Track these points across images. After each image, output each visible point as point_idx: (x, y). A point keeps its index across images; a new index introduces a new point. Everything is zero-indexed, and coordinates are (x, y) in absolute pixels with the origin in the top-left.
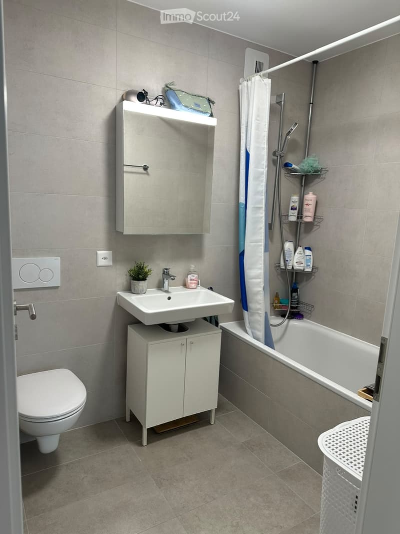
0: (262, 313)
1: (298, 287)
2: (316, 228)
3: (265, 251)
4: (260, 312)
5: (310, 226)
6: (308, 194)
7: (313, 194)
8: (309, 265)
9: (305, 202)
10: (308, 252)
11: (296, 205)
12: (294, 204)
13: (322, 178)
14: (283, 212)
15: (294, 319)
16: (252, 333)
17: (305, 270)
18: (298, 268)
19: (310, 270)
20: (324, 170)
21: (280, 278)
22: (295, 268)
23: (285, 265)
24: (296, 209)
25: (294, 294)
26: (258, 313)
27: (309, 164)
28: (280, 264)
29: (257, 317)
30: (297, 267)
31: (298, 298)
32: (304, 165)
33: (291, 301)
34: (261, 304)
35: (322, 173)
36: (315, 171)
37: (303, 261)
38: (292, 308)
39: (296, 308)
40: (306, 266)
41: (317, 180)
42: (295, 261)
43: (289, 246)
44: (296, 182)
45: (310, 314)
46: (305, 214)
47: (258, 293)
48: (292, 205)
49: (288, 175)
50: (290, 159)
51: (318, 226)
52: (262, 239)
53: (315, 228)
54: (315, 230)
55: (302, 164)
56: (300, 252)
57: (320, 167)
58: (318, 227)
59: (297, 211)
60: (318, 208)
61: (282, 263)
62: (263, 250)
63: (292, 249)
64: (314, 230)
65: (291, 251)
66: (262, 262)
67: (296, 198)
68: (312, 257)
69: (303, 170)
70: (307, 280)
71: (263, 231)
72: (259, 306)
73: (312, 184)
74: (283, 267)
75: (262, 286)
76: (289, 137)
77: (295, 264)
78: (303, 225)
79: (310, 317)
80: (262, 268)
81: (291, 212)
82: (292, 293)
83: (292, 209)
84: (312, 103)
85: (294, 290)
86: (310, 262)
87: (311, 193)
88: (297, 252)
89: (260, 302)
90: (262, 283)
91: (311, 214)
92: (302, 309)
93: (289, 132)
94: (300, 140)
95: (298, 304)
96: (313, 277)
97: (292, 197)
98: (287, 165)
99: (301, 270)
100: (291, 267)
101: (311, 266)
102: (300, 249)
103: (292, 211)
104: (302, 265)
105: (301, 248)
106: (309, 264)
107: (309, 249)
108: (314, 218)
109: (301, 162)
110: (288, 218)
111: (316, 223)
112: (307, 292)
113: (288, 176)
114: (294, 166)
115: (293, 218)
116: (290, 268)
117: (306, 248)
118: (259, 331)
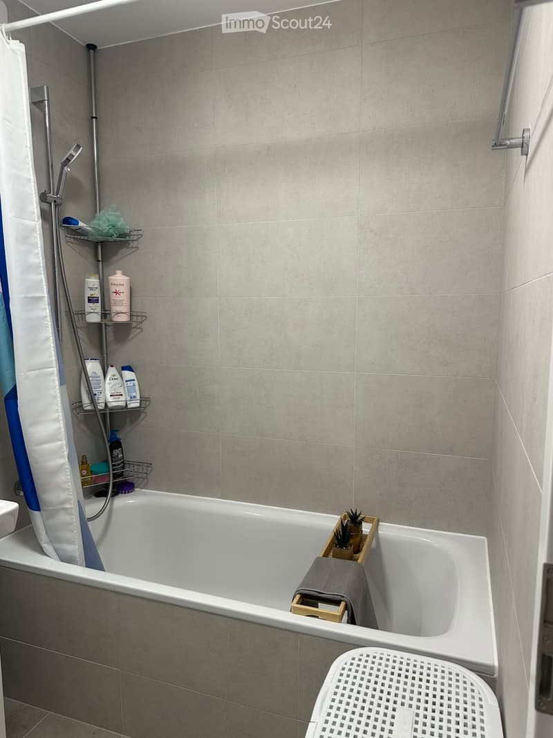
0: (72, 506)
1: (118, 437)
2: (136, 333)
3: (61, 384)
4: (67, 506)
5: (123, 331)
6: (115, 274)
7: (124, 274)
8: (135, 397)
9: (113, 289)
10: (128, 375)
11: (97, 293)
12: (92, 292)
13: (132, 247)
14: (74, 308)
15: (120, 495)
16: (56, 550)
17: (129, 406)
18: (115, 404)
19: (138, 405)
20: (135, 233)
21: (84, 428)
22: (110, 405)
23: (93, 402)
24: (97, 301)
25: (116, 452)
26: (66, 509)
27: (109, 221)
28: (81, 402)
29: (63, 517)
30: (113, 403)
31: (123, 458)
32: (101, 222)
33: (114, 466)
34: (68, 489)
35: (132, 238)
36: (120, 236)
37: (121, 391)
38: (115, 476)
39: (121, 475)
40: (129, 398)
41: (124, 251)
42: (108, 394)
43: (93, 367)
44: (87, 252)
45: (147, 479)
46: (115, 309)
47: (59, 469)
48: (88, 293)
49: (72, 240)
50: (70, 211)
51: (140, 328)
52: (51, 362)
53: (134, 332)
54: (136, 336)
55: (95, 222)
56: (114, 376)
57: (127, 228)
58: (139, 331)
59: (99, 305)
60: (133, 298)
61: (86, 400)
62: (57, 383)
63: (100, 372)
64: (132, 335)
65: (99, 377)
66: (59, 407)
67: (93, 281)
68: (136, 382)
69: (100, 232)
70: (132, 422)
71: (52, 345)
72: (63, 496)
73: (116, 258)
74: (89, 408)
75: (66, 453)
76: (67, 169)
77: (110, 399)
78: (110, 329)
79: (146, 484)
80: (61, 418)
81: (89, 307)
82: (112, 449)
83: (90, 301)
84: (96, 118)
85: (116, 444)
86: (135, 391)
87: (119, 273)
88: (108, 377)
89: (66, 486)
90: (65, 448)
91: (125, 308)
92: (130, 473)
93: (68, 160)
94: (84, 180)
95: (123, 467)
96: (143, 415)
97: (87, 280)
98: (67, 221)
99: (121, 408)
100: (103, 405)
101: (138, 397)
102: (112, 371)
103: (91, 305)
104: (122, 398)
105: (114, 368)
106: (134, 394)
107: (129, 368)
108: (131, 316)
109: (94, 217)
110: (84, 319)
111: (134, 324)
112: (135, 443)
113: (72, 243)
114: (81, 224)
115: (94, 318)
116: (101, 406)
117: (124, 368)
118: (70, 542)
